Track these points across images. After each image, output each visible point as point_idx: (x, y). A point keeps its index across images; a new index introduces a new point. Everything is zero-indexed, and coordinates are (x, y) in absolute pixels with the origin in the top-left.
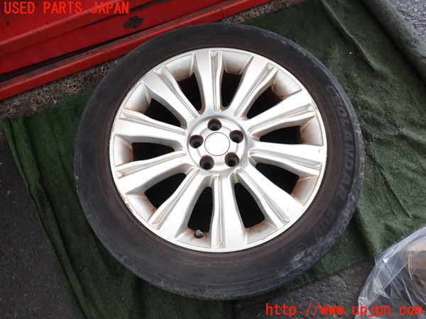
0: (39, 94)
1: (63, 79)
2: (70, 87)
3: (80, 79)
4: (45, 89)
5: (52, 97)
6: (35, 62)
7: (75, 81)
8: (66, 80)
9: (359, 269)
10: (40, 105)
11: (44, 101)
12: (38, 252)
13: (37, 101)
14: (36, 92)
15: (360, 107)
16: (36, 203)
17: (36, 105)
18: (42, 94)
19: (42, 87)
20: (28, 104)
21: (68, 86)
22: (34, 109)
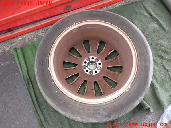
0: (29, 35)
1: (38, 29)
2: (41, 33)
3: (45, 30)
4: (31, 33)
5: (34, 36)
6: (28, 22)
7: (43, 30)
8: (40, 30)
9: (157, 112)
10: (29, 40)
11: (31, 38)
12: (27, 98)
13: (28, 38)
14: (28, 34)
15: (159, 45)
16: (26, 83)
17: (28, 40)
18: (30, 35)
19: (30, 32)
20: (25, 39)
21: (40, 32)
22: (27, 41)
